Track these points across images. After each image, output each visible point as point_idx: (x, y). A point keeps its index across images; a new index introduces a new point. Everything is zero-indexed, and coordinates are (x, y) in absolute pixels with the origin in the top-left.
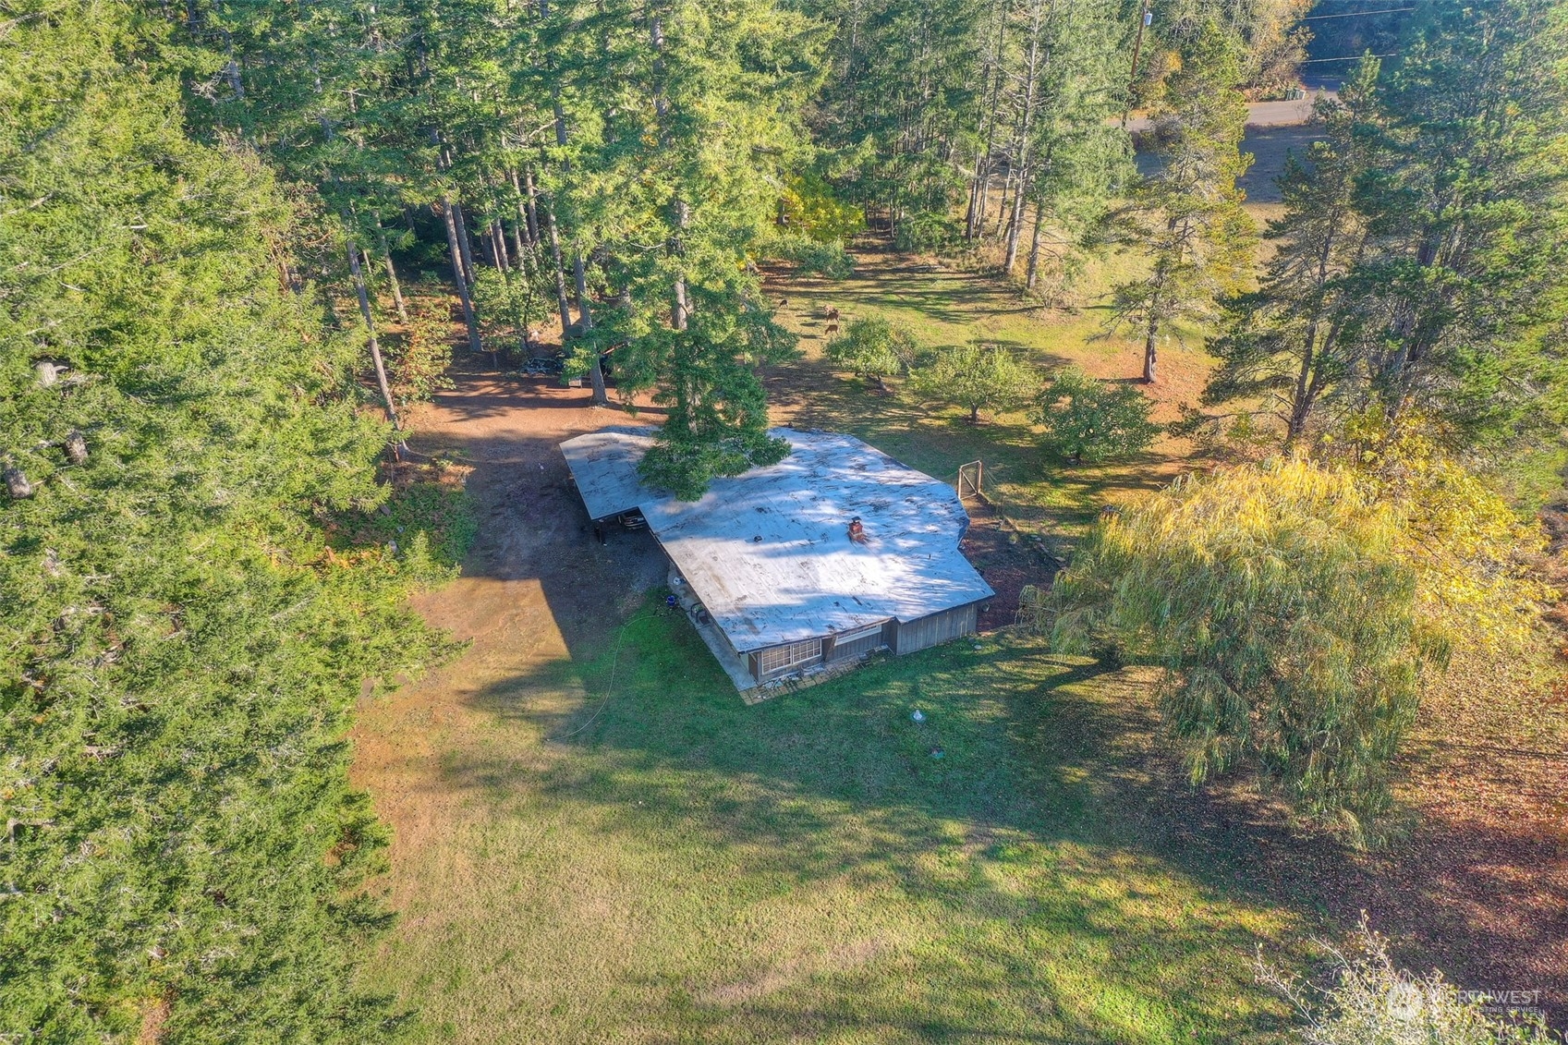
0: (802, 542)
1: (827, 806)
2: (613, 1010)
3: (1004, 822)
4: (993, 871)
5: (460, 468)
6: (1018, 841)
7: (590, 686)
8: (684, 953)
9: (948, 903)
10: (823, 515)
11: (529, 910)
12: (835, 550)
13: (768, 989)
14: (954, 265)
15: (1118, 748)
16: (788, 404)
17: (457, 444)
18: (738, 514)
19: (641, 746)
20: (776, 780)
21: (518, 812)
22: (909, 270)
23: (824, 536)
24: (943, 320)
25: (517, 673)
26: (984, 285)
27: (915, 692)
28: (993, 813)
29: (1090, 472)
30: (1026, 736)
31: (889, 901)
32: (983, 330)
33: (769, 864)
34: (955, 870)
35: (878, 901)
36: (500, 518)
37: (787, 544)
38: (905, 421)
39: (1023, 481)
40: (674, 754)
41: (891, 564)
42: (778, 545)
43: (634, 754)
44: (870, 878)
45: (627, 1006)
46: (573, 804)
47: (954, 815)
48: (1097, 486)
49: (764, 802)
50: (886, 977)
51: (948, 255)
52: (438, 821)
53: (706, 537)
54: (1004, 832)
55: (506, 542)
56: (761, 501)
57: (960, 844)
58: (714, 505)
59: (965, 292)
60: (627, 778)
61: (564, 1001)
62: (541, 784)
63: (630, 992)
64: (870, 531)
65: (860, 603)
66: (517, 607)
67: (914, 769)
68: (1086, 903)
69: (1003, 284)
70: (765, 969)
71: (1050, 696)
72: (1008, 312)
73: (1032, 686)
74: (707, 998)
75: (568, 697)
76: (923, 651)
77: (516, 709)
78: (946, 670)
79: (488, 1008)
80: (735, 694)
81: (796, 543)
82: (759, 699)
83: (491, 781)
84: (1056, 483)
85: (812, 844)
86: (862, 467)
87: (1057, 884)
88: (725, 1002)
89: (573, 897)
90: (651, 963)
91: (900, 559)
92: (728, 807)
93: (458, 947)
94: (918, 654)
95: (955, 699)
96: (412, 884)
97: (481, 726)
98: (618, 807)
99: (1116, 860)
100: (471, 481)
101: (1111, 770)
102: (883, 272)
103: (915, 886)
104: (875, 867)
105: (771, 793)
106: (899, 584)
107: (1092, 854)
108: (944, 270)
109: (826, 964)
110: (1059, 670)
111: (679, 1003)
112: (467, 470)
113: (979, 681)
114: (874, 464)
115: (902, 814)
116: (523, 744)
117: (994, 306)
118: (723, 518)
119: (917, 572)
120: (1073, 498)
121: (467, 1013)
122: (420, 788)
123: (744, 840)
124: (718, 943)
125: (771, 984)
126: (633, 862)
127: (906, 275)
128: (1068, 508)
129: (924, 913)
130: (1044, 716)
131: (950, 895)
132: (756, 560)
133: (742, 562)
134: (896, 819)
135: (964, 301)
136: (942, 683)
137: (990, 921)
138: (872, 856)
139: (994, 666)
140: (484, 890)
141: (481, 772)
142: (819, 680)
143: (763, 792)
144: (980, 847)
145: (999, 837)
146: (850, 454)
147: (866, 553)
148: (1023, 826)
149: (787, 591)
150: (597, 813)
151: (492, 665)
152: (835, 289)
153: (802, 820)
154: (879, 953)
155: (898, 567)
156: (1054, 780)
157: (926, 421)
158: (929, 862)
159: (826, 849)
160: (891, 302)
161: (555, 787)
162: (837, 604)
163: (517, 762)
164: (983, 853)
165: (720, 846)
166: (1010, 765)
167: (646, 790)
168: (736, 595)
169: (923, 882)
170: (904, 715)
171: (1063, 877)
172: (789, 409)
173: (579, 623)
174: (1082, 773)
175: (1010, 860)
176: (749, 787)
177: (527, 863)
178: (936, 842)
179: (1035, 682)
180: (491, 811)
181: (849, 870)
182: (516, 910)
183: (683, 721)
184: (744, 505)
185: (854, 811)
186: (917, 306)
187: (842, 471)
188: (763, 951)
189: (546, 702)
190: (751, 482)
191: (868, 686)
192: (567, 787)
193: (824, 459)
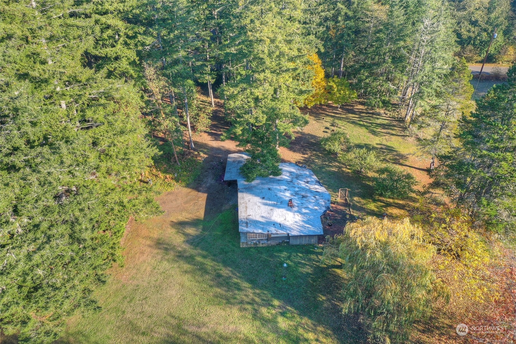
0: (275, 203)
1: (246, 285)
2: (163, 322)
3: (292, 306)
4: (280, 319)
5: (205, 155)
6: (292, 313)
7: (204, 229)
8: (186, 313)
9: (262, 324)
10: (285, 196)
11: (157, 287)
12: (282, 208)
13: (202, 330)
14: (389, 115)
15: (340, 294)
16: (304, 154)
17: (208, 148)
18: (263, 189)
19: (207, 251)
20: (236, 272)
21: (168, 260)
22: (373, 114)
23: (281, 202)
24: (373, 134)
25: (187, 220)
26: (395, 124)
27: (289, 258)
28: (290, 302)
29: (388, 200)
30: (314, 281)
31: (247, 317)
32: (385, 140)
33: (221, 296)
34: (269, 315)
35: (243, 317)
36: (207, 172)
37: (270, 202)
38: (337, 168)
39: (364, 197)
40: (214, 255)
41: (296, 216)
42: (268, 202)
43: (204, 253)
44: (245, 309)
45: (166, 322)
46: (182, 262)
47: (278, 298)
48: (389, 205)
49: (230, 277)
50: (234, 339)
51: (388, 111)
52: (149, 256)
53: (250, 194)
54: (290, 308)
55: (205, 180)
56: (271, 186)
57: (275, 308)
58: (258, 184)
59: (387, 125)
60: (199, 259)
61: (152, 315)
62: (177, 254)
63: (169, 319)
64: (296, 204)
65: (281, 226)
66: (198, 200)
67: (275, 281)
68: (301, 338)
69: (401, 124)
70: (204, 325)
71: (329, 271)
72: (397, 135)
73: (325, 266)
74: (186, 328)
75: (196, 231)
76: (298, 245)
77: (182, 230)
78: (302, 253)
79: (135, 310)
80: (239, 243)
81: (273, 202)
82: (245, 246)
83: (166, 249)
84: (374, 201)
85: (235, 294)
86: (308, 182)
87: (296, 329)
88: (190, 330)
89: (169, 288)
90: (178, 312)
91: (300, 216)
92: (219, 276)
93: (137, 291)
94: (296, 246)
95: (300, 263)
96: (135, 271)
97: (172, 232)
98: (192, 267)
99: (318, 328)
100: (206, 160)
101: (334, 300)
102: (363, 113)
103: (256, 315)
104: (249, 307)
105: (232, 275)
106: (295, 223)
107: (312, 324)
108: (385, 115)
109: (220, 329)
110: (337, 263)
111: (179, 327)
112: (206, 156)
113: (310, 260)
114: (312, 182)
115: (264, 294)
116: (179, 241)
117: (394, 132)
118: (258, 189)
119: (303, 221)
120: (377, 207)
121: (130, 309)
122: (150, 246)
123: (218, 287)
124: (196, 313)
125: (204, 330)
126: (188, 283)
127: (371, 115)
128: (373, 211)
129: (254, 324)
130: (324, 276)
131: (265, 321)
132: (260, 204)
133: (256, 204)
134: (261, 294)
135: (384, 128)
136: (299, 257)
137: (271, 333)
138: (249, 303)
139: (317, 256)
140: (150, 279)
141: (165, 246)
142: (264, 245)
143: (230, 274)
144: (280, 311)
145: (288, 309)
146: (307, 176)
147: (291, 211)
148: (296, 308)
149: (263, 217)
150: (187, 266)
151: (183, 216)
152: (344, 116)
153: (236, 286)
154: (236, 331)
155: (298, 218)
156: (314, 297)
157: (344, 169)
158: (264, 311)
159: (238, 297)
160: (359, 124)
161: (181, 256)
162: (274, 225)
163: (175, 246)
164: (280, 313)
165: (211, 286)
166: (303, 288)
167: (202, 264)
168: (248, 214)
169: (259, 315)
170: (281, 264)
171: (299, 328)
172: (304, 156)
173: (211, 209)
174: (324, 298)
175: (287, 318)
176: (227, 272)
177: (163, 275)
178: (268, 304)
179: (327, 265)
180: (162, 257)
181: (241, 305)
182: (154, 287)
183: (221, 247)
184: (266, 186)
185: (252, 288)
186: (367, 127)
187: (301, 182)
188: (206, 319)
189: (191, 231)
190: (272, 179)
191: (277, 252)
192: (183, 256)
193: (298, 177)
